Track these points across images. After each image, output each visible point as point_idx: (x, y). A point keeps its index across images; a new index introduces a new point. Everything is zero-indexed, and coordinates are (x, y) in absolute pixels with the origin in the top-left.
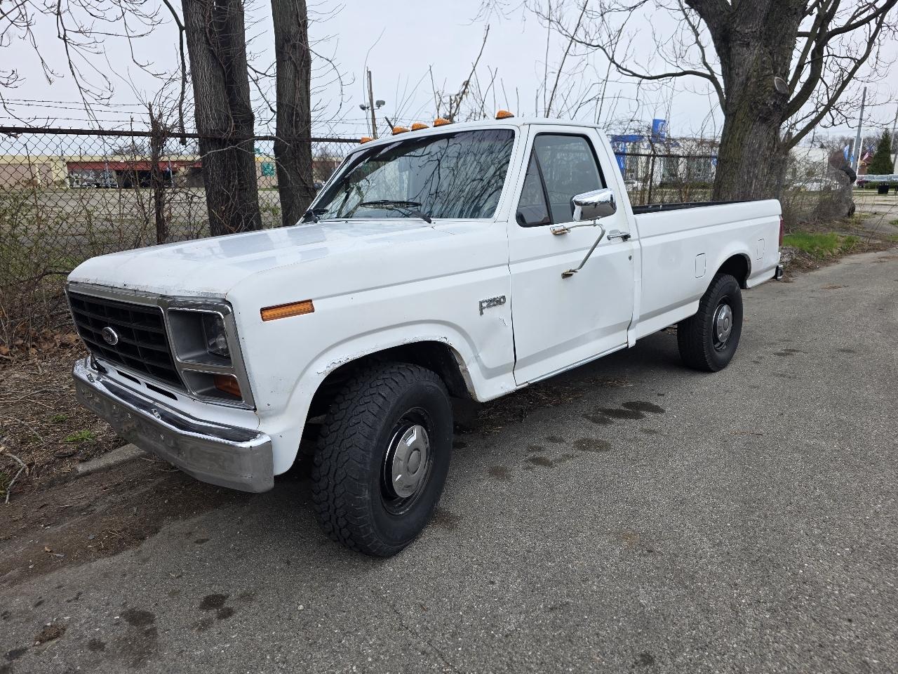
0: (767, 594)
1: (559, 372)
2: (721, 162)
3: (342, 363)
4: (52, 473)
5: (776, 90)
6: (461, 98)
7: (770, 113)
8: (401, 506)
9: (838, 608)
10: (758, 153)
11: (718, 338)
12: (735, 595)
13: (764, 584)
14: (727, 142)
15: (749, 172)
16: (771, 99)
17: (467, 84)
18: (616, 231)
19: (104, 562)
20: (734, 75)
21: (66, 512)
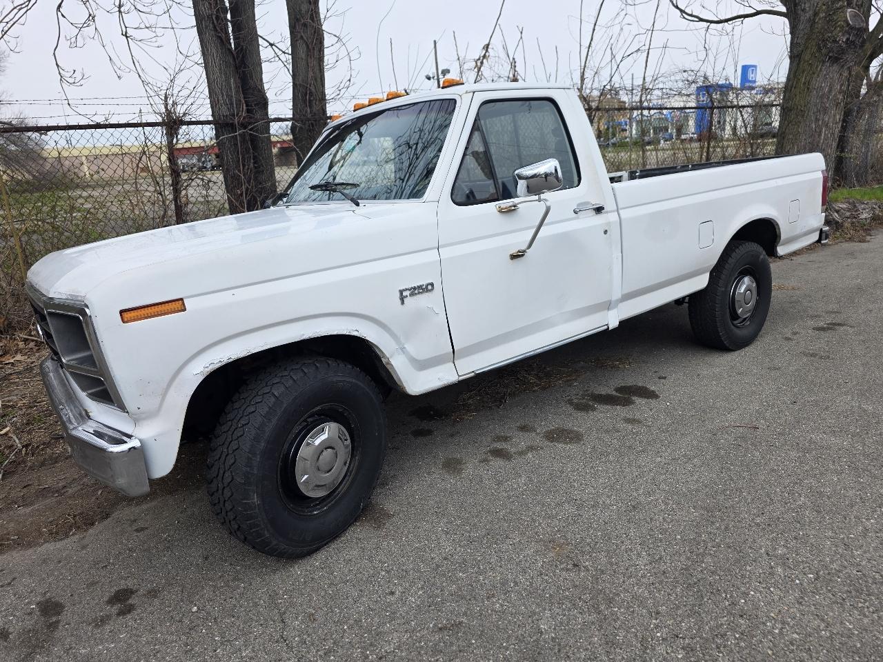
0: (690, 627)
1: (512, 360)
2: (785, 112)
3: (224, 363)
4: (46, 453)
5: (848, 24)
6: (482, 63)
7: (842, 51)
8: (318, 505)
9: (770, 652)
10: (829, 97)
11: (736, 313)
12: (652, 626)
13: (693, 613)
14: (792, 88)
15: (817, 120)
16: (843, 35)
17: (487, 47)
18: (587, 203)
19: (50, 547)
20: (800, 12)
21: (44, 493)
